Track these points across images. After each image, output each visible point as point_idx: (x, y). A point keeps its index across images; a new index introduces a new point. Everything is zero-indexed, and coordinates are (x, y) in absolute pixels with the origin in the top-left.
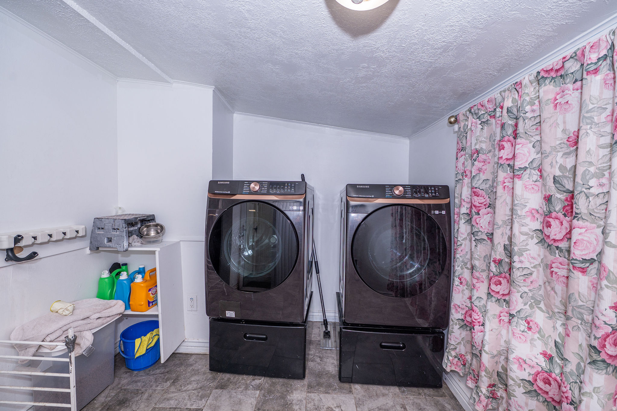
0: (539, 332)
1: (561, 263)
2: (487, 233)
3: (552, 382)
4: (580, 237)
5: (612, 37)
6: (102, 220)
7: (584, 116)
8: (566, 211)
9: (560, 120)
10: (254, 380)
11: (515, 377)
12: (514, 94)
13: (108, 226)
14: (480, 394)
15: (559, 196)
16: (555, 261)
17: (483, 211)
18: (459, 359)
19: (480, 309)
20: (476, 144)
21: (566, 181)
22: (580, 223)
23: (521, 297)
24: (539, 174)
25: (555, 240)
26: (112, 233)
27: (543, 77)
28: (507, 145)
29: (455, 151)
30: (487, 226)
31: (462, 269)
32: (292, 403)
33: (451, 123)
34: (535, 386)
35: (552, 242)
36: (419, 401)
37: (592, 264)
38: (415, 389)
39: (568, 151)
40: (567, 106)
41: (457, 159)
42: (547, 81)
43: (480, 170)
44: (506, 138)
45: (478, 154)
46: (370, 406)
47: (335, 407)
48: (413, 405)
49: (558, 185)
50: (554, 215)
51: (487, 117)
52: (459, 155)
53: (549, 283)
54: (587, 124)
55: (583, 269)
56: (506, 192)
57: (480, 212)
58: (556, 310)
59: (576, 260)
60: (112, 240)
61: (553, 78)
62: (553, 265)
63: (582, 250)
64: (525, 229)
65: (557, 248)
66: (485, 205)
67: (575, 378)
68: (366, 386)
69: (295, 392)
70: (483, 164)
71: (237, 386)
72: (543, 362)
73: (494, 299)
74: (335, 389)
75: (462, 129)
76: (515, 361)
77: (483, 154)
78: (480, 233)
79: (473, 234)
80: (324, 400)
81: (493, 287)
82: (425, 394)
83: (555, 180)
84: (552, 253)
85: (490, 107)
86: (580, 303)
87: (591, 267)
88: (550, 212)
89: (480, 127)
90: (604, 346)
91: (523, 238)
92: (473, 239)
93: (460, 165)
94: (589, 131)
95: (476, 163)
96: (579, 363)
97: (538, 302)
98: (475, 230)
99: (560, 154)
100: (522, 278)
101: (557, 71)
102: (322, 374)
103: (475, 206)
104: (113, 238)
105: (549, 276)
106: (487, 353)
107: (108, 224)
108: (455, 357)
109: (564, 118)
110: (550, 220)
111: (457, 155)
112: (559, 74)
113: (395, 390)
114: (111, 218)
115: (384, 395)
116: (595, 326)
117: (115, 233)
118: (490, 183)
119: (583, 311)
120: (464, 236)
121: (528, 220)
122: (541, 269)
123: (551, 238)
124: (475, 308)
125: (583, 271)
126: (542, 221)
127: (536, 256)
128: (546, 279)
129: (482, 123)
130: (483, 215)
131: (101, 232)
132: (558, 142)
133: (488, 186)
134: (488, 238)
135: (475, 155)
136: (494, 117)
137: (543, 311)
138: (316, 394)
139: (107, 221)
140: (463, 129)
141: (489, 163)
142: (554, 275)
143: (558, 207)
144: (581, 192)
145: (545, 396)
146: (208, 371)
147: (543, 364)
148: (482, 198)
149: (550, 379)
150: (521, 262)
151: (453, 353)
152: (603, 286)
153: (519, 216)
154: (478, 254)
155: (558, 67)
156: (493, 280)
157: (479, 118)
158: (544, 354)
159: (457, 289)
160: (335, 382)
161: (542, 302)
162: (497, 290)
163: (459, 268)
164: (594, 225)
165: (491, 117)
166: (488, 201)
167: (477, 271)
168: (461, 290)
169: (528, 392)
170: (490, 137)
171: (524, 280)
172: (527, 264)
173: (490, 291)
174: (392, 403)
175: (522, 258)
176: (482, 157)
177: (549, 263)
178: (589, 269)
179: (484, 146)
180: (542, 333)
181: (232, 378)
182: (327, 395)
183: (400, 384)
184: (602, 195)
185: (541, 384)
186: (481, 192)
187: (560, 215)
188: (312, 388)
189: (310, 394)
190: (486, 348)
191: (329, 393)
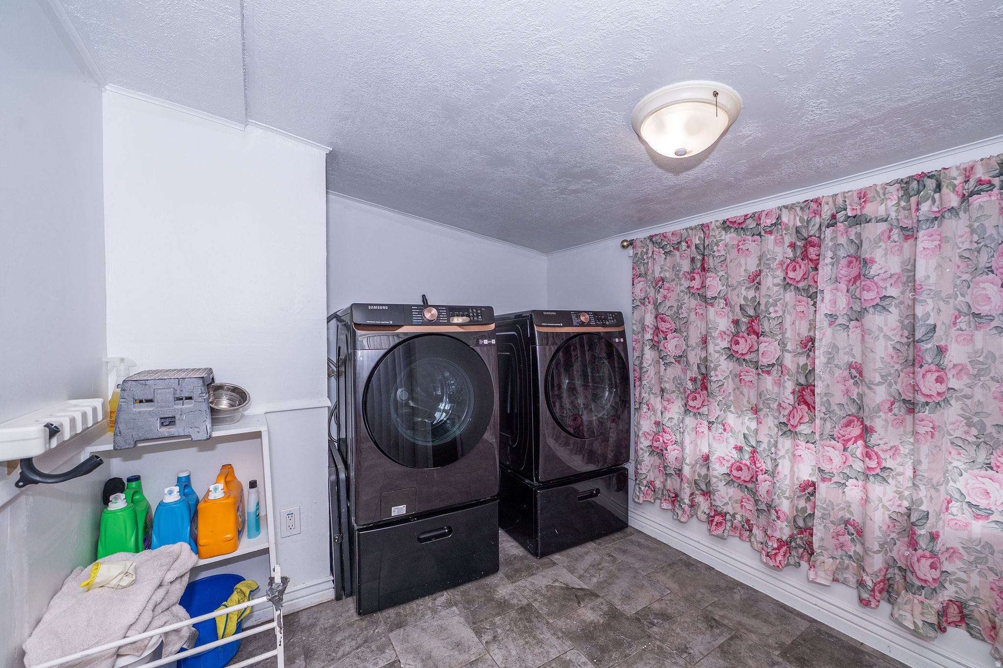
0: (731, 431)
1: (747, 372)
2: (675, 356)
3: (743, 468)
4: (765, 349)
5: (780, 212)
6: (148, 383)
7: (764, 263)
8: (749, 331)
9: (743, 261)
10: (435, 599)
11: (717, 475)
12: (700, 233)
13: (164, 395)
14: (683, 506)
15: (744, 320)
16: (743, 370)
17: (670, 336)
18: (649, 487)
19: (672, 429)
20: (660, 273)
21: (748, 309)
22: (766, 339)
23: (718, 405)
24: (725, 302)
25: (742, 354)
26: (176, 407)
27: (728, 226)
28: (697, 277)
29: (631, 277)
30: (674, 350)
31: (649, 395)
32: (505, 600)
33: (623, 247)
34: (731, 476)
35: (740, 356)
36: (618, 546)
37: (773, 367)
38: (607, 538)
39: (749, 286)
40: (747, 253)
41: (633, 284)
42: (732, 230)
43: (665, 297)
44: (696, 271)
45: (663, 282)
46: (582, 567)
47: (553, 583)
48: (616, 551)
49: (743, 312)
50: (741, 334)
51: (669, 248)
52: (636, 281)
53: (738, 388)
54: (767, 269)
55: (768, 371)
56: (698, 317)
57: (667, 337)
58: (745, 409)
59: (764, 366)
60: (177, 422)
61: (736, 229)
62: (742, 374)
63: (767, 358)
64: (717, 348)
65: (744, 360)
66: (671, 330)
67: (767, 453)
68: (564, 553)
69: (498, 589)
70: (667, 291)
71: (419, 615)
72: (735, 454)
73: (692, 414)
74: (538, 568)
75: (639, 255)
76: (717, 460)
77: (667, 282)
78: (668, 357)
79: (662, 358)
80: (536, 582)
81: (691, 403)
82: (618, 538)
83: (742, 308)
84: (740, 365)
85: (675, 240)
86: (768, 396)
87: (773, 369)
88: (738, 333)
89: (664, 256)
90: (789, 420)
91: (717, 355)
92: (663, 363)
93: (637, 291)
94: (768, 274)
95: (661, 290)
96: (769, 440)
97: (729, 407)
98: (663, 354)
99: (744, 288)
100: (718, 389)
101: (739, 224)
102: (510, 561)
103: (662, 332)
104: (177, 417)
105: (739, 383)
106: (688, 465)
107: (164, 390)
108: (646, 486)
109: (746, 261)
110: (739, 339)
111: (633, 281)
112: (740, 226)
113: (591, 545)
114: (171, 375)
115: (586, 553)
116: (783, 408)
117: (180, 407)
118: (675, 309)
119: (769, 402)
120: (649, 362)
121: (719, 341)
122: (730, 379)
123: (740, 353)
124: (667, 429)
125: (768, 373)
126: (729, 340)
127: (726, 369)
128: (735, 386)
129: (665, 253)
130: (670, 339)
131: (145, 408)
132: (742, 279)
133: (673, 312)
134: (676, 361)
135: (661, 282)
136: (678, 249)
137: (733, 413)
138: (523, 581)
139: (161, 384)
140: (641, 255)
141: (673, 291)
142: (742, 382)
143: (744, 328)
144: (765, 316)
145: (738, 481)
146: (356, 617)
147: (735, 456)
148: (668, 324)
149: (742, 465)
150: (716, 376)
151: (645, 483)
152: (786, 380)
153: (714, 338)
154: (668, 376)
155: (741, 221)
156: (690, 397)
157: (662, 248)
158: (736, 448)
159: (645, 417)
160: (532, 561)
161: (732, 406)
162: (694, 406)
163: (647, 394)
164: (773, 340)
165: (674, 249)
166: (674, 327)
167: (667, 393)
168: (649, 416)
169: (728, 483)
170: (673, 267)
171: (719, 391)
172: (720, 378)
173: (688, 407)
174: (599, 557)
175: (717, 373)
176: (666, 285)
177: (738, 373)
178: (772, 371)
179: (667, 275)
180: (733, 431)
181: (402, 611)
182: (534, 576)
183: (592, 539)
184: (777, 318)
185: (735, 473)
186: (667, 318)
187: (745, 335)
188: (512, 577)
189: (517, 584)
190: (687, 461)
191: (535, 574)
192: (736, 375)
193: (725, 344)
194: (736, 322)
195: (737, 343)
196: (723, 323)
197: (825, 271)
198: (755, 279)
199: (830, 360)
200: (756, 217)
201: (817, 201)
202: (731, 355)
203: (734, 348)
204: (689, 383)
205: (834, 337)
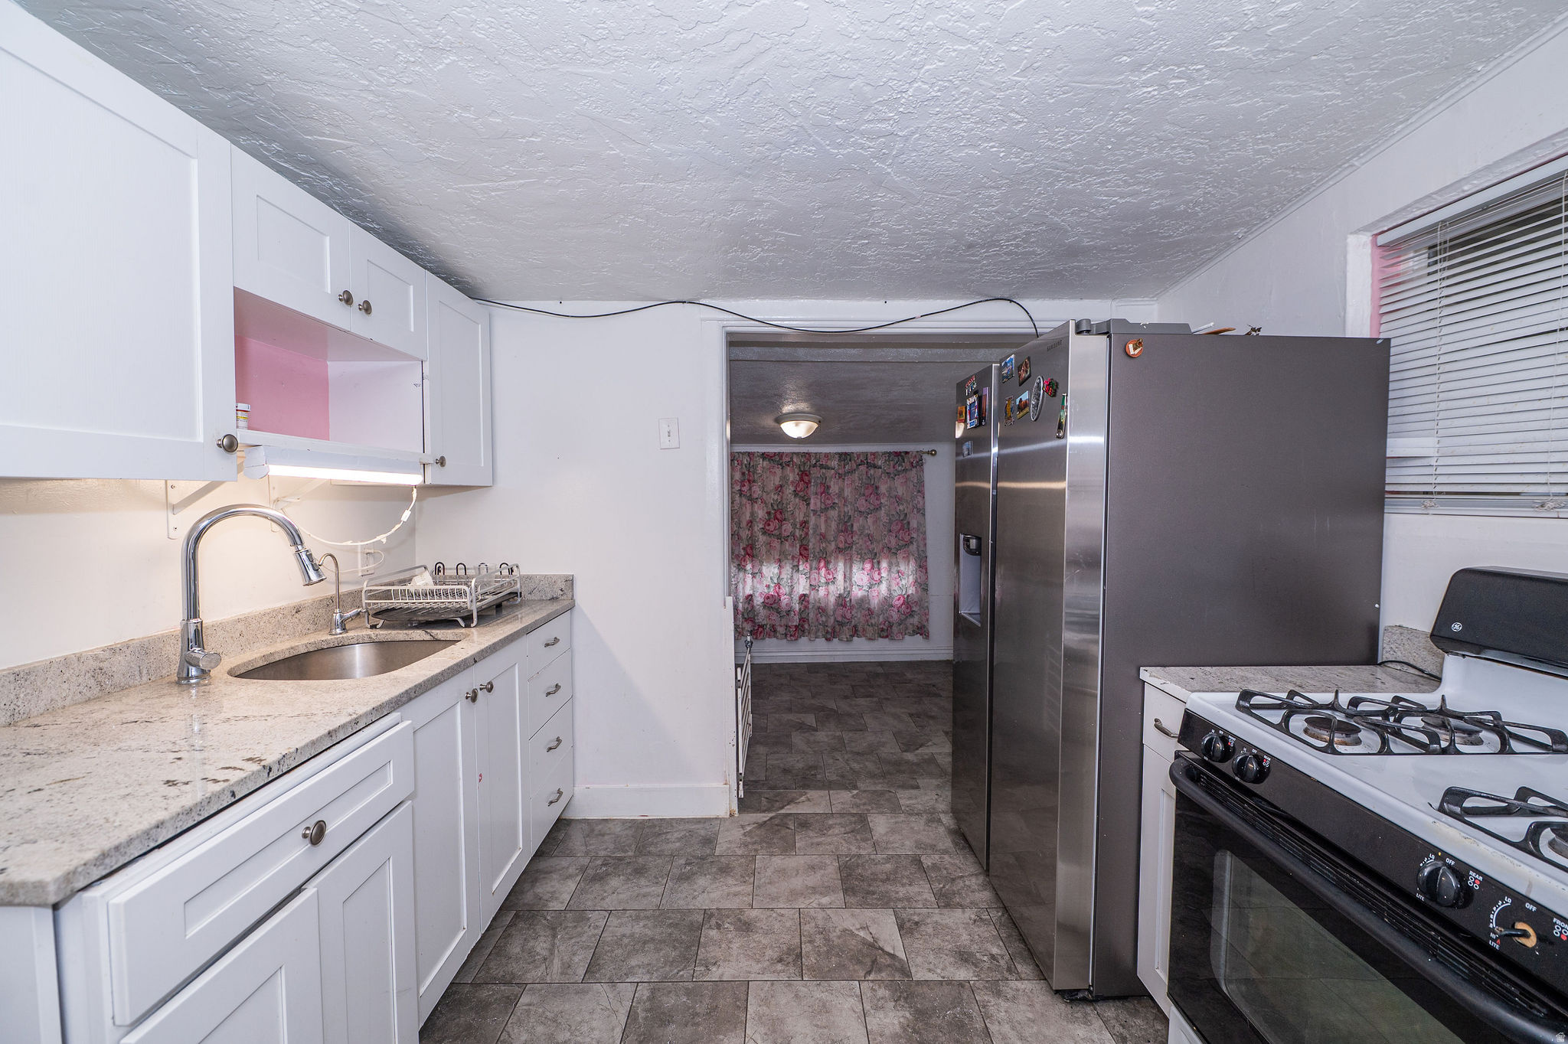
192: (767, 544)
193: (761, 526)
194: (769, 513)
195: (769, 525)
196: (761, 513)
197: (812, 489)
198: (779, 489)
199: (814, 533)
200: (781, 455)
201: (809, 454)
202: (765, 532)
203: (767, 528)
204: (742, 551)
205: (816, 521)
